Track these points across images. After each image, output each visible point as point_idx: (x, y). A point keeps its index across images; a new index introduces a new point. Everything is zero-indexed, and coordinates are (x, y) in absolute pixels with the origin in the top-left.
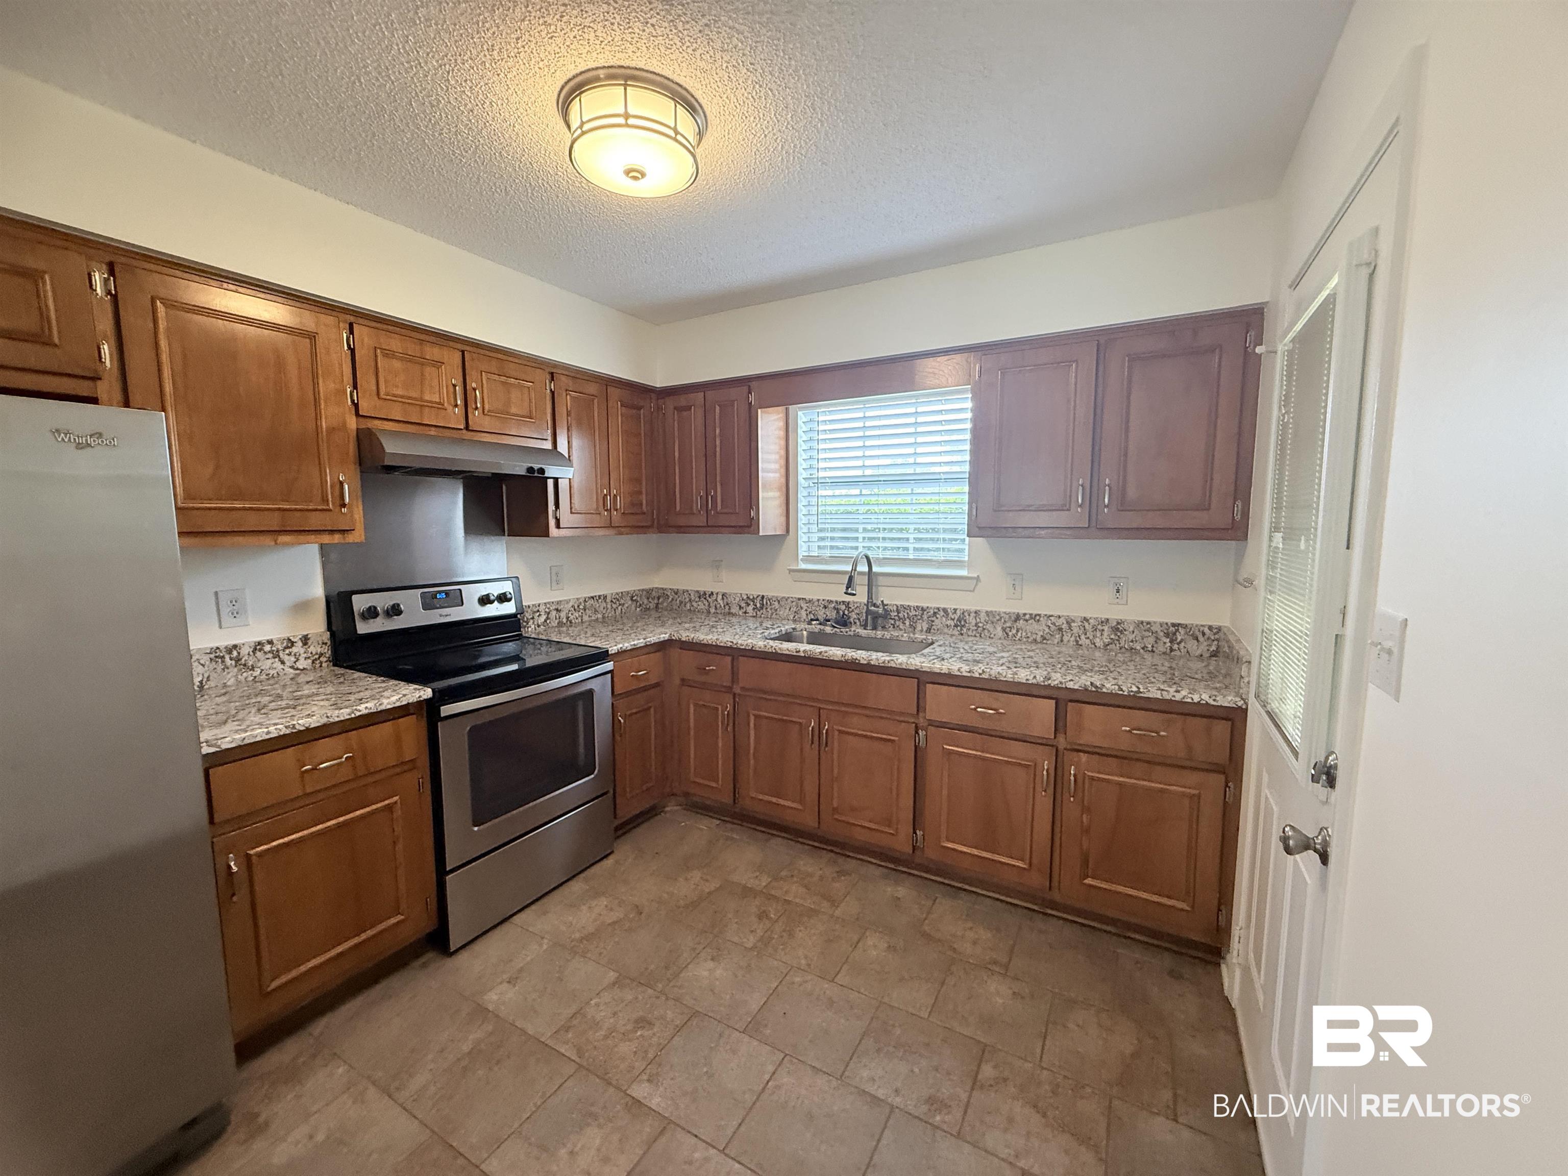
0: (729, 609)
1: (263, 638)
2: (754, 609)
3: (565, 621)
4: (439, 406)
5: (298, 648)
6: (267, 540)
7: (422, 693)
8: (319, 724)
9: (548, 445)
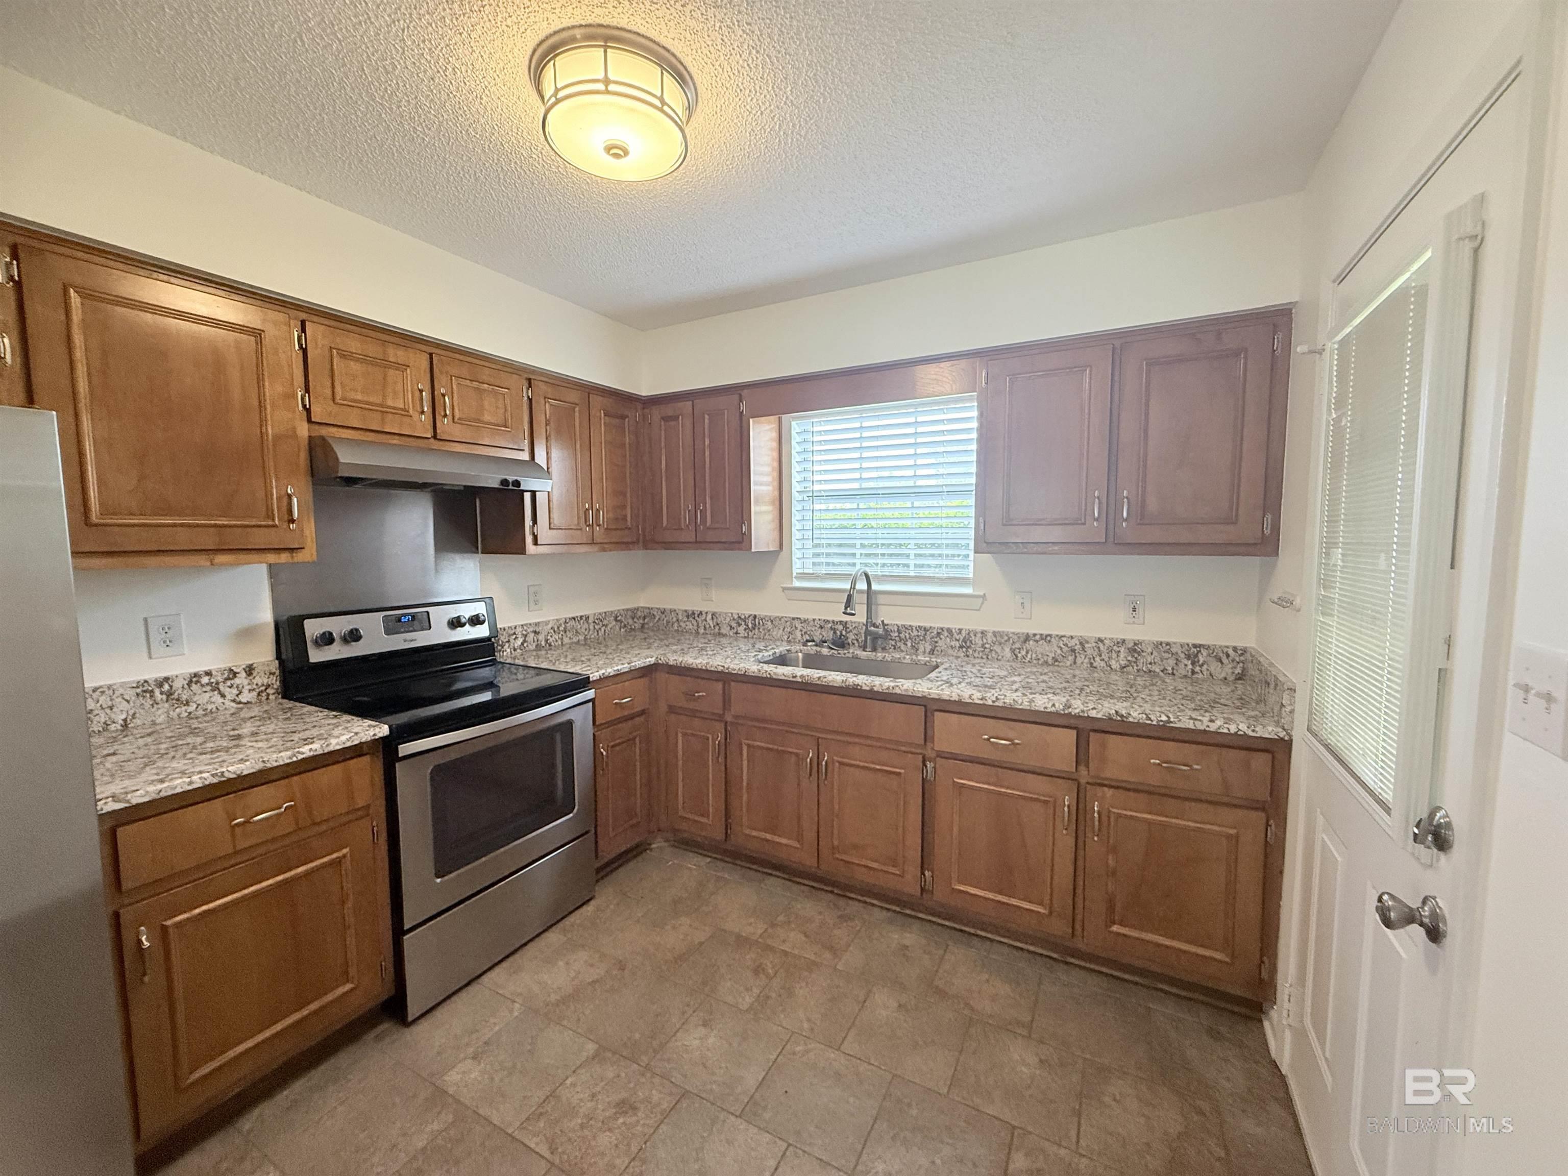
0: (719, 629)
1: (201, 669)
2: (745, 629)
3: (543, 643)
4: (404, 413)
5: (241, 679)
6: (202, 560)
7: (377, 730)
8: (254, 770)
9: (525, 456)
